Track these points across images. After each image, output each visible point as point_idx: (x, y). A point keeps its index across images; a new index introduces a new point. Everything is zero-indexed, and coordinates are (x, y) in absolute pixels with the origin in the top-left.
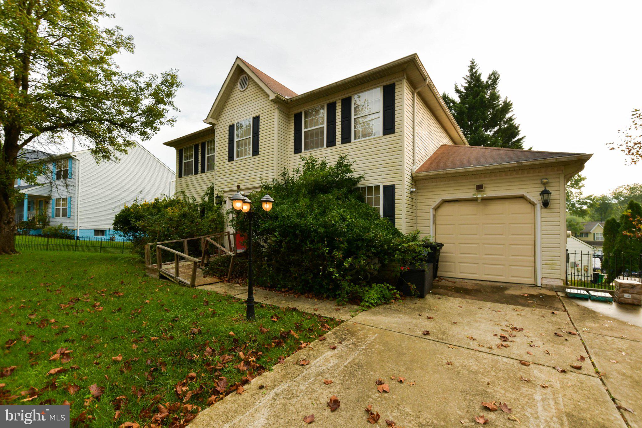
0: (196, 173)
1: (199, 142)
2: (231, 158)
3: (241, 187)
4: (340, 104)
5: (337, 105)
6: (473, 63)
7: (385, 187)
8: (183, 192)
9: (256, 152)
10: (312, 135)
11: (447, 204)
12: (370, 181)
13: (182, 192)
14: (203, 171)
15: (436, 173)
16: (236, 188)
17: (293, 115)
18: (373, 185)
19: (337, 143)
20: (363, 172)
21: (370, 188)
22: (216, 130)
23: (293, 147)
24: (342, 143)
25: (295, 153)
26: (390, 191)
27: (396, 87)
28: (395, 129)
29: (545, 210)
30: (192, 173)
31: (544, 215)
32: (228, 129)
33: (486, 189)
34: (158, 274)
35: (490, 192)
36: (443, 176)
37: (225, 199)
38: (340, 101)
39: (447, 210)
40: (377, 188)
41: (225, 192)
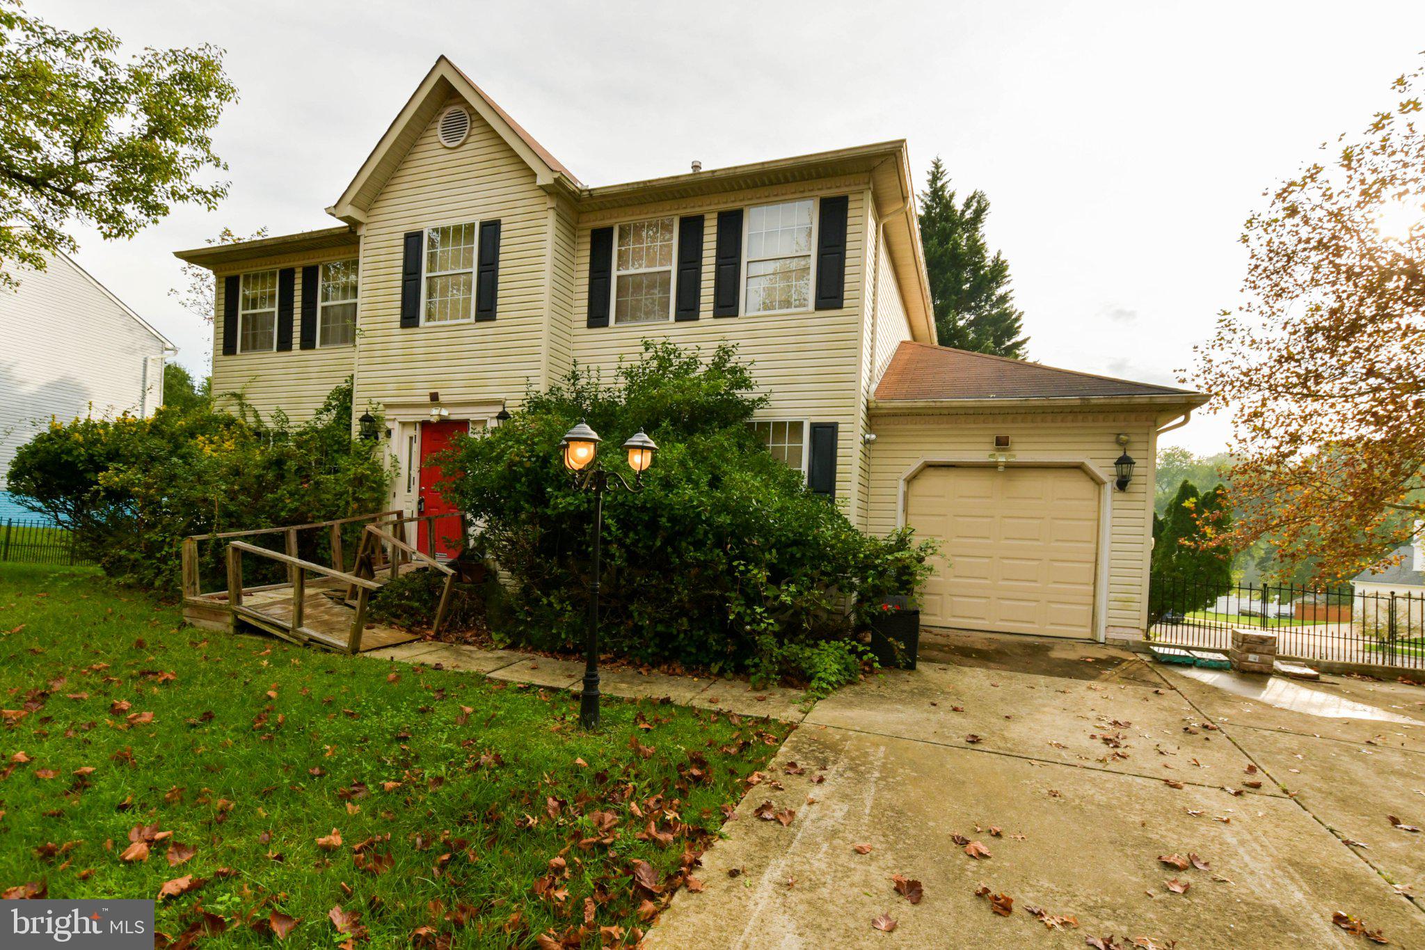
0: (285, 345)
1: (298, 263)
2: (409, 318)
3: (442, 398)
4: (715, 222)
5: (706, 223)
6: (937, 166)
7: (815, 427)
8: (239, 397)
9: (486, 310)
10: (638, 287)
11: (931, 472)
12: (780, 410)
13: (234, 395)
14: (307, 343)
15: (920, 404)
16: (427, 399)
17: (589, 232)
18: (788, 419)
19: (702, 315)
20: (766, 389)
21: (780, 426)
22: (362, 241)
23: (585, 310)
24: (716, 316)
25: (591, 325)
26: (825, 436)
27: (851, 205)
28: (842, 300)
29: (1120, 496)
30: (272, 347)
31: (1117, 505)
32: (402, 242)
33: (1016, 447)
34: (230, 620)
35: (1022, 453)
36: (930, 412)
37: (389, 425)
38: (715, 215)
39: (933, 483)
40: (797, 427)
41: (387, 406)
